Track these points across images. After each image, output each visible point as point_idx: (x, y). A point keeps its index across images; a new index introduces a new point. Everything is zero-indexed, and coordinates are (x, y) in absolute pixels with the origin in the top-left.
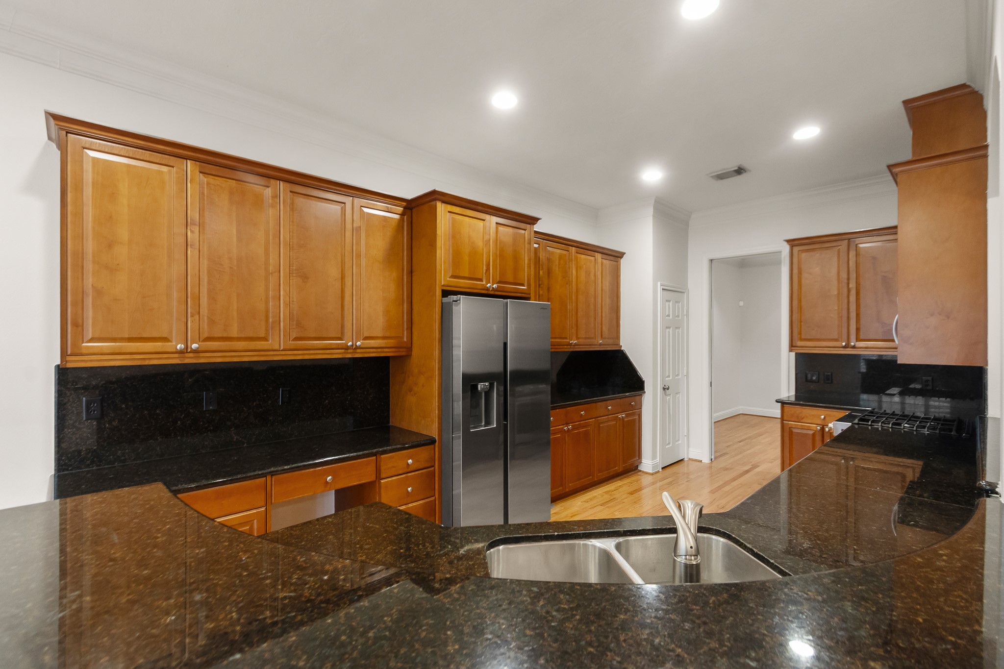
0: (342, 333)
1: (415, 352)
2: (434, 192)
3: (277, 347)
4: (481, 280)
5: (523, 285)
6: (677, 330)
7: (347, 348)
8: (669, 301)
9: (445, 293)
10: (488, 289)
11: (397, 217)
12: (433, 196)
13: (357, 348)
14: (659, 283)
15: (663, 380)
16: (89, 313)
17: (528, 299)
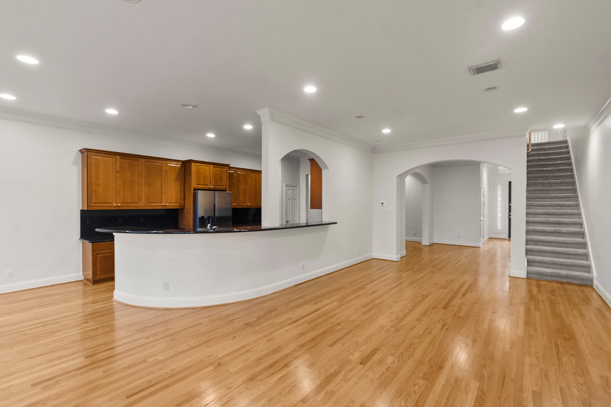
0: (162, 201)
1: (186, 207)
2: (190, 160)
3: (141, 205)
4: (208, 185)
5: (224, 186)
6: (294, 201)
7: (163, 206)
8: (290, 190)
9: (195, 190)
10: (210, 188)
11: (180, 166)
12: (190, 161)
13: (167, 206)
14: (284, 184)
15: (286, 219)
16: (93, 196)
17: (226, 191)
